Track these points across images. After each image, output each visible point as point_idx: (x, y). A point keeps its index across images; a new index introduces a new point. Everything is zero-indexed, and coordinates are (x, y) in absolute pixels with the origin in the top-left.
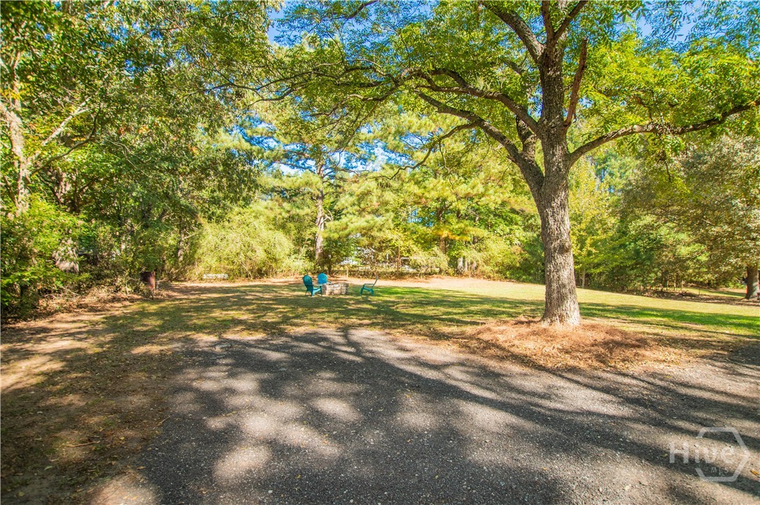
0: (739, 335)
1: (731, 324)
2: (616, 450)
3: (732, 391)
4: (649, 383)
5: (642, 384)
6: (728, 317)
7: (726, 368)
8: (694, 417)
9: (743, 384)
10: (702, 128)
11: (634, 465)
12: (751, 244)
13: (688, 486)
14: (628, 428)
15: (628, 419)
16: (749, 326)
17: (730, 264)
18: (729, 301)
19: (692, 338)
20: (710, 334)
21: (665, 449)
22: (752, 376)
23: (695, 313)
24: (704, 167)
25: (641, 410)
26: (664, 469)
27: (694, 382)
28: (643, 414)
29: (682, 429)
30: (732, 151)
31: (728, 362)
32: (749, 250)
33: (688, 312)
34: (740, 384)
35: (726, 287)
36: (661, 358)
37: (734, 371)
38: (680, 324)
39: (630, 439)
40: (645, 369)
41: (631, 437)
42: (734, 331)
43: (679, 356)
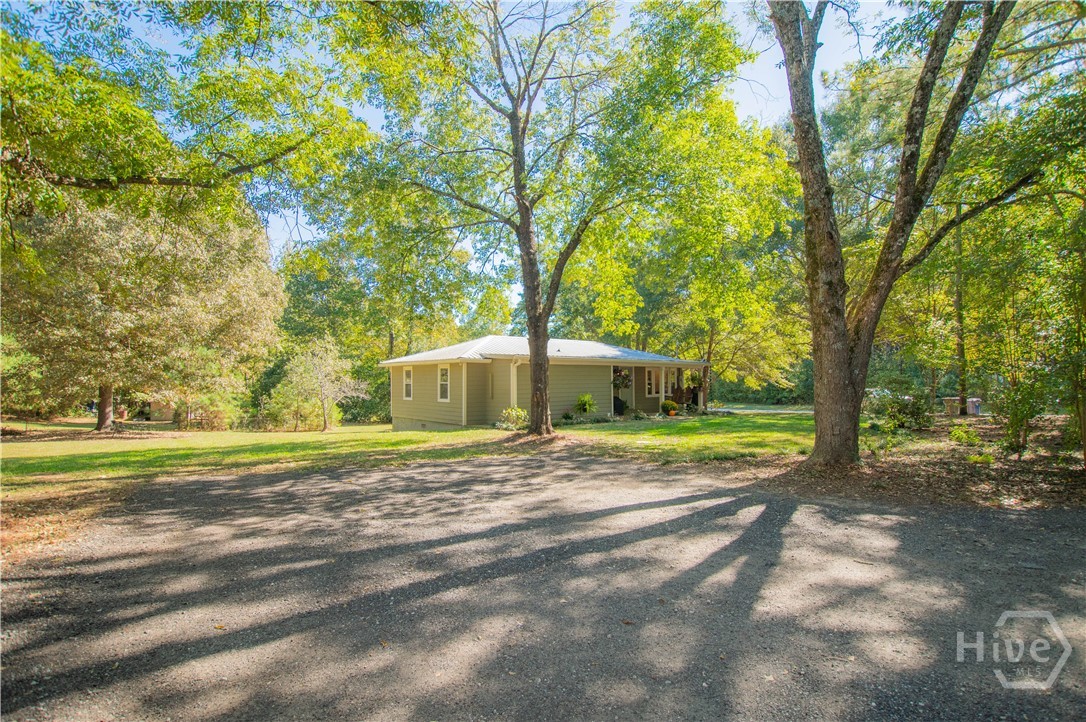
0: (120, 478)
1: (103, 465)
2: (35, 702)
3: (150, 548)
4: (30, 579)
5: (19, 585)
6: (91, 456)
7: (129, 523)
8: (123, 599)
9: (157, 537)
10: (89, 187)
11: (78, 706)
12: (107, 357)
13: (164, 685)
14: (35, 661)
15: (26, 647)
16: (125, 464)
17: (79, 383)
18: (74, 436)
19: (61, 494)
20: (84, 484)
21: (110, 658)
22: (161, 524)
23: (40, 458)
24: (49, 239)
25: (42, 622)
26: (124, 683)
27: (98, 554)
28: (49, 628)
29: (117, 620)
30: (90, 226)
31: (127, 514)
32: (104, 365)
33: (30, 459)
34: (155, 537)
35: (64, 416)
36: (32, 535)
37: (140, 523)
38: (29, 479)
39: (48, 675)
40: (11, 560)
41: (49, 671)
42: (112, 474)
43: (58, 525)
